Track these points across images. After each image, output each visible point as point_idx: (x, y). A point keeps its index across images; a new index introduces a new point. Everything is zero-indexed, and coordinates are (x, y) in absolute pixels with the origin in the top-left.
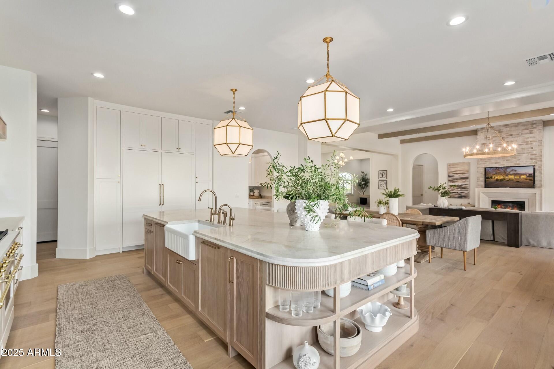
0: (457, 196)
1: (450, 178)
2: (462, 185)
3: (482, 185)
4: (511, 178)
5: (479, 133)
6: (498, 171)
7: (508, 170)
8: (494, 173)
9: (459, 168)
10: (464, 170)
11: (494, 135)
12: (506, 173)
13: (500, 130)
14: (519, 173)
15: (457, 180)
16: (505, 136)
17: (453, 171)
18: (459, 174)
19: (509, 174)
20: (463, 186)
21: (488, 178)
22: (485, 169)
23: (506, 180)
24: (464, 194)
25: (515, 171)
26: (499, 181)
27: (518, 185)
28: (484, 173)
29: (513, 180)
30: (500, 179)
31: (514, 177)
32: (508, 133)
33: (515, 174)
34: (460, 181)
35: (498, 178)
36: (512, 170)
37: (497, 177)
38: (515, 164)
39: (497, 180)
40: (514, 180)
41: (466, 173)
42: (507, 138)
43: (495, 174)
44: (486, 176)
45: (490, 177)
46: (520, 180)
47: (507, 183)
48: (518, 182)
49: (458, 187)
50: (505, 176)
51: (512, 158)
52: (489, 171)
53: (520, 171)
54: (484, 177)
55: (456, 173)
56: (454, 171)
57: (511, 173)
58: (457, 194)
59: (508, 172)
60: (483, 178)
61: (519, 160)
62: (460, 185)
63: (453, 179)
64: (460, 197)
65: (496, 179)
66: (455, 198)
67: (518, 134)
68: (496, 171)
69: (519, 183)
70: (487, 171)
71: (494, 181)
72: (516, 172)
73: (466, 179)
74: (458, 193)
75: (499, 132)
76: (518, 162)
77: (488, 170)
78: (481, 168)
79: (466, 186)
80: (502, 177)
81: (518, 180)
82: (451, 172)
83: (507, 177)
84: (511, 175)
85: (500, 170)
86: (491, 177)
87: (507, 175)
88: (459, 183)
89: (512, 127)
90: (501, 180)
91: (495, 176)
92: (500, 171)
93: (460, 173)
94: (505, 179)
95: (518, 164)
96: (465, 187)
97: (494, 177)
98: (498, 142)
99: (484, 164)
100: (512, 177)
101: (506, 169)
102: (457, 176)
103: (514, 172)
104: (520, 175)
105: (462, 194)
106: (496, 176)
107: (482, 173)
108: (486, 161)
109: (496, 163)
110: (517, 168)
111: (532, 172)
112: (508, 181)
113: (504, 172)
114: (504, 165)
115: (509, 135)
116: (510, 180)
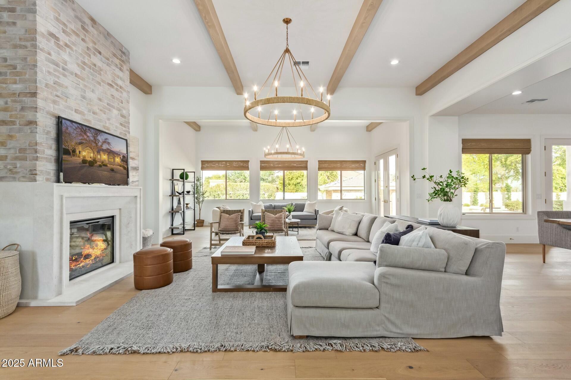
3: (49, 173)
4: (105, 160)
6: (85, 137)
7: (100, 138)
8: (80, 138)
12: (97, 145)
14: (113, 149)
16: (91, 45)
19: (101, 150)
21: (67, 152)
22: (60, 120)
23: (98, 163)
25: (109, 143)
26: (87, 164)
29: (106, 165)
30: (89, 159)
31: (108, 158)
33: (109, 152)
35: (84, 157)
36: (105, 141)
37: (84, 153)
38: (104, 127)
39: (84, 161)
40: (108, 165)
43: (80, 143)
45: (70, 149)
46: (114, 166)
48: (112, 170)
50: (96, 153)
51: (101, 110)
52: (70, 129)
54: (54, 146)
57: (105, 147)
59: (100, 144)
60: (51, 148)
61: (108, 120)
67: (108, 59)
68: (81, 135)
69: (112, 173)
71: (80, 163)
75: (82, 27)
76: (107, 123)
77: (65, 127)
78: (48, 113)
80: (92, 155)
81: (111, 166)
83: (99, 156)
84: (104, 152)
85: (88, 134)
86: (74, 151)
87: (98, 152)
89: (100, 32)
90: (92, 163)
91: (80, 148)
92: (88, 136)
94: (96, 162)
95: (109, 128)
97: (80, 152)
98: (80, 54)
99: (54, 102)
100: (105, 157)
101: (96, 134)
103: (108, 146)
104: (114, 154)
106: (83, 149)
107: (48, 133)
108: (57, 96)
109: (76, 111)
110: (111, 139)
111: (125, 152)
112: (100, 166)
113: (95, 142)
114: (89, 121)
115: (96, 49)
116: (103, 165)
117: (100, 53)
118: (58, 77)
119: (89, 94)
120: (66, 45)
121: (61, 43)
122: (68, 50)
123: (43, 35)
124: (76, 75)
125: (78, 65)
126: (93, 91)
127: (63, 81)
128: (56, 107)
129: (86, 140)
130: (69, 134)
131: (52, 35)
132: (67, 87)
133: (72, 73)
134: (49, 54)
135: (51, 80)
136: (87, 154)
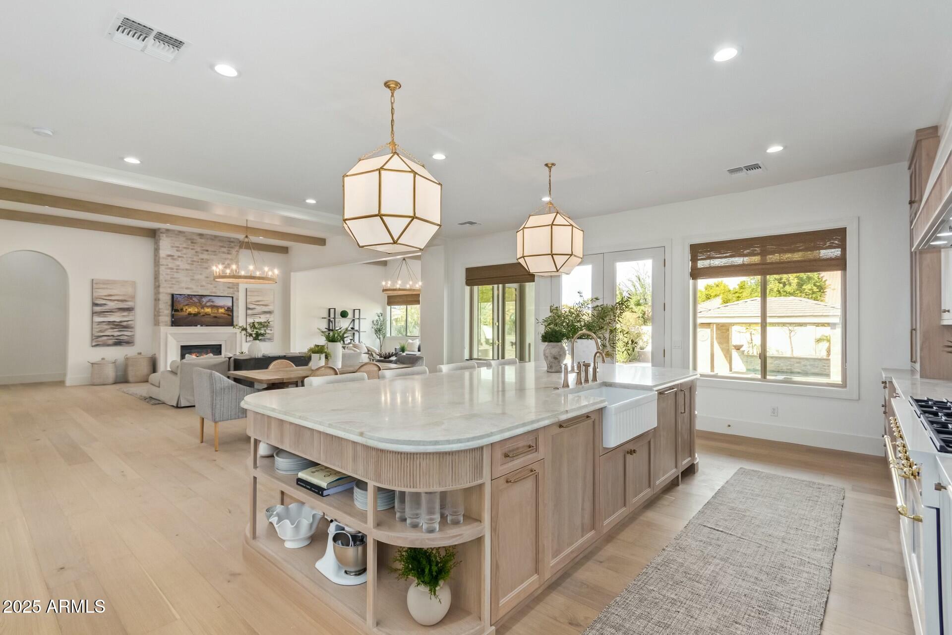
0: (111, 342)
1: (97, 309)
2: (121, 322)
3: (167, 322)
4: (208, 312)
5: (163, 236)
6: (191, 301)
7: (204, 300)
8: (186, 302)
9: (116, 291)
10: (124, 295)
11: (184, 246)
12: (201, 304)
13: (193, 239)
14: (217, 305)
15: (111, 311)
16: (199, 249)
17: (105, 294)
18: (116, 302)
19: (205, 306)
20: (125, 324)
21: (177, 311)
22: (173, 295)
23: (202, 314)
24: (125, 338)
25: (213, 302)
26: (192, 315)
27: (216, 321)
28: (170, 302)
29: (210, 315)
30: (194, 312)
31: (211, 310)
32: (202, 247)
33: (213, 307)
34: (118, 314)
35: (190, 311)
36: (209, 301)
37: (189, 310)
38: (211, 292)
39: (190, 314)
41: (130, 299)
42: (202, 253)
43: (186, 305)
44: (175, 308)
45: (179, 308)
46: (218, 315)
47: (203, 319)
48: (216, 317)
49: (115, 325)
50: (200, 309)
51: (208, 283)
52: (179, 298)
53: (219, 302)
54: (170, 308)
55: (111, 300)
56: (105, 296)
57: (208, 304)
58: (111, 337)
59: (204, 303)
60: (168, 310)
61: (215, 287)
62: (118, 321)
63: (104, 310)
64: (119, 343)
65: (188, 312)
66: (109, 345)
67: (215, 252)
68: (187, 300)
69: (216, 319)
70: (175, 299)
71: (186, 315)
72: (213, 304)
73: (130, 310)
74: (113, 336)
75: (192, 243)
76: (214, 290)
77: (177, 299)
78: (166, 293)
79: (129, 323)
80: (196, 310)
81: (215, 315)
82: (100, 297)
83: (202, 310)
84: (208, 307)
86: (182, 310)
87: (203, 307)
88: (116, 318)
89: (208, 239)
90: (195, 315)
91: (187, 307)
92: (193, 300)
93: (118, 300)
94: (200, 314)
95: (214, 293)
96: (128, 325)
97: (186, 309)
98: (190, 257)
99: (171, 287)
100: (208, 310)
101: (202, 298)
102: (112, 305)
103: (212, 304)
104: (218, 307)
105: (122, 338)
106: (189, 308)
107: (167, 303)
108: (172, 284)
109: (187, 288)
110: (214, 299)
111: (231, 304)
112: (203, 315)
113: (200, 303)
114: (198, 292)
115: (204, 250)
116: (207, 314)
117: (207, 251)
118: (173, 275)
119: (197, 277)
120: (179, 257)
121: (175, 257)
122: (180, 259)
123: (163, 258)
124: (187, 270)
125: (188, 264)
126: (201, 274)
127: (176, 275)
128: (171, 289)
129: (191, 302)
130: (179, 301)
131: (169, 256)
132: (179, 278)
133: (183, 270)
134: (167, 265)
135: (168, 277)
136: (193, 310)
